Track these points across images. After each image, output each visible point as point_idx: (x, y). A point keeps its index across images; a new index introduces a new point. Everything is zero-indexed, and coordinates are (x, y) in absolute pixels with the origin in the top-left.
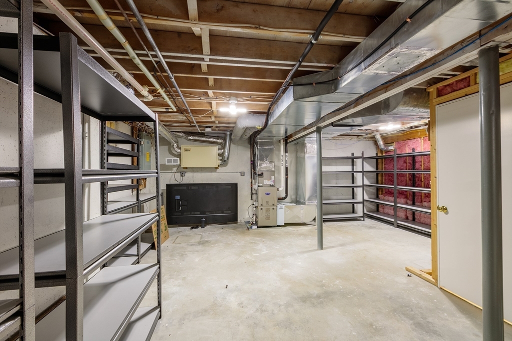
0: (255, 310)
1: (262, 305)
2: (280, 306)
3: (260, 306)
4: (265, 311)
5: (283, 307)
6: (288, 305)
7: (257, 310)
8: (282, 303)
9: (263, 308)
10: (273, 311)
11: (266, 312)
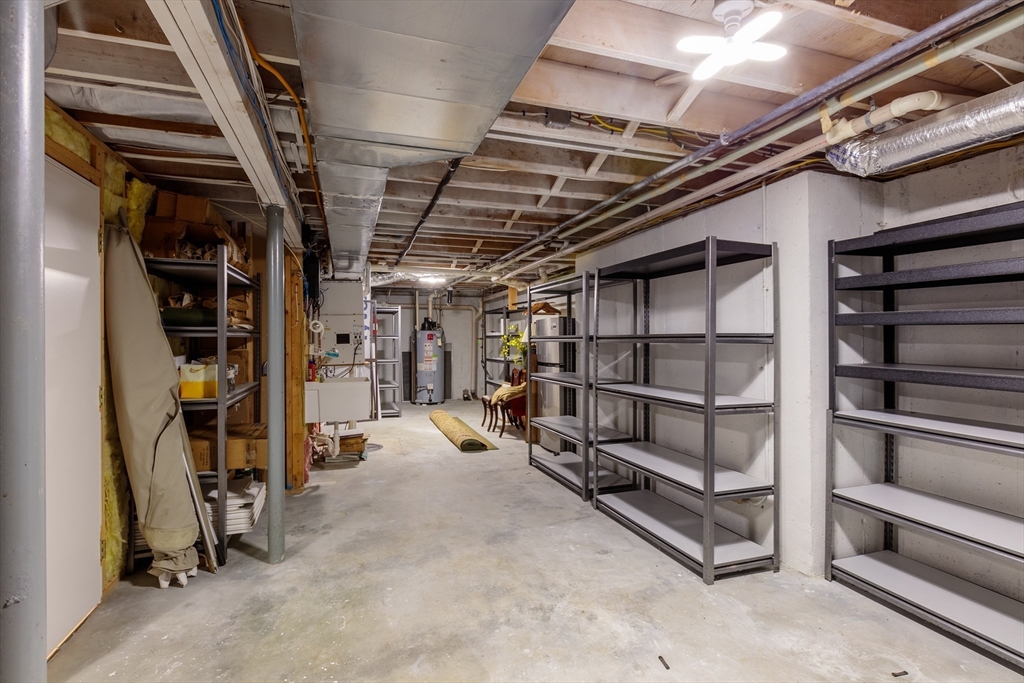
0: (556, 609)
1: (546, 619)
2: (508, 622)
3: (549, 618)
4: (536, 609)
5: (502, 620)
6: (491, 626)
7: (552, 610)
8: (505, 628)
9: (541, 614)
10: (521, 611)
11: (533, 607)
